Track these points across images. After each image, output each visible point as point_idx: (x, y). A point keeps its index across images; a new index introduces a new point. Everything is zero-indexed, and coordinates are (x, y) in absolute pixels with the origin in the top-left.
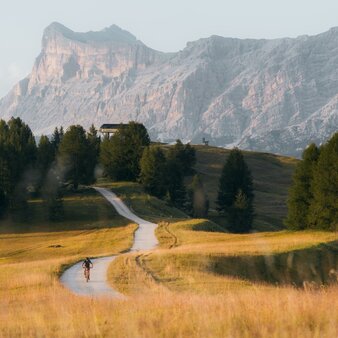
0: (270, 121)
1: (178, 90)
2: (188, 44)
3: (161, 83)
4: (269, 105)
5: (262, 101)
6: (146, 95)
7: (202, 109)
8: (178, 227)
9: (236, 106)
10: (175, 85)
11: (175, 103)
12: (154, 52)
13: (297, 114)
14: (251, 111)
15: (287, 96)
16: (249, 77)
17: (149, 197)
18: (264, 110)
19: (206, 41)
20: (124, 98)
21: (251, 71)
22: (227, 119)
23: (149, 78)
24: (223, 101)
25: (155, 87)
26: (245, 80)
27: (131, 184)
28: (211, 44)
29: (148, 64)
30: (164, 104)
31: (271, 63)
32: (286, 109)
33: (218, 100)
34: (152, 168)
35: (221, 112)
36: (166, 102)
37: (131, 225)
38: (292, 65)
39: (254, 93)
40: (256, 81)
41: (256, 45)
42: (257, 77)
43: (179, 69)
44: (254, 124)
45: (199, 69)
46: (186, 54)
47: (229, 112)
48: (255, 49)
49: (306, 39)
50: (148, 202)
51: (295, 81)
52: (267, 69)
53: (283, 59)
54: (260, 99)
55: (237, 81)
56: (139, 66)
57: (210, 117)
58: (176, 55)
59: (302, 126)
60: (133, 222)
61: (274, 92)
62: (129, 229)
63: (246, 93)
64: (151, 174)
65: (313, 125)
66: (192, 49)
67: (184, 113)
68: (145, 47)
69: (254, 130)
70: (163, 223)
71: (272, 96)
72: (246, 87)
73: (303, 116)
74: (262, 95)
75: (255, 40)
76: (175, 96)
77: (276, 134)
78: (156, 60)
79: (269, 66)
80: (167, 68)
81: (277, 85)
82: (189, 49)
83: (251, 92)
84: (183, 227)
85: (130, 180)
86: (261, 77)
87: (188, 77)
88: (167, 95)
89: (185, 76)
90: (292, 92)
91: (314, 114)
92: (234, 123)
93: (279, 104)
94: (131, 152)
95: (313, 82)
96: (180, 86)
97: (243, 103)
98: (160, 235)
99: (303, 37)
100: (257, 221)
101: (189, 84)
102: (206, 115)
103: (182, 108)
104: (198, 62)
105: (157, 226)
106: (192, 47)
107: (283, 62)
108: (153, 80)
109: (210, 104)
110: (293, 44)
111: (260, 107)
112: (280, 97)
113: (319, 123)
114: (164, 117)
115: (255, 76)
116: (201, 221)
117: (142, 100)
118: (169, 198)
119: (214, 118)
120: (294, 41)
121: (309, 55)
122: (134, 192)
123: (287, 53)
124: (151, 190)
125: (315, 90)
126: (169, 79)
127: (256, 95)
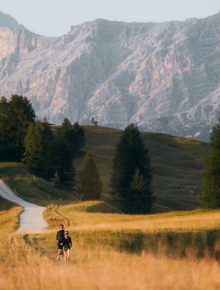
0: (158, 107)
1: (62, 76)
2: (72, 28)
3: (44, 69)
4: (157, 90)
5: (150, 87)
6: (28, 81)
7: (87, 95)
8: (70, 209)
9: (123, 92)
10: (59, 71)
11: (59, 89)
12: (37, 37)
13: (187, 99)
14: (138, 98)
15: (175, 82)
16: (135, 62)
17: (35, 178)
18: (152, 96)
19: (91, 24)
20: (6, 84)
21: (138, 55)
22: (113, 106)
23: (31, 64)
24: (109, 87)
25: (39, 72)
26: (132, 65)
27: (14, 164)
28: (96, 28)
29: (31, 49)
30: (47, 90)
31: (158, 47)
32: (175, 95)
33: (104, 86)
34: (38, 146)
35: (107, 99)
36: (50, 88)
37: (15, 208)
38: (180, 49)
39: (141, 78)
40: (143, 66)
41: (143, 29)
42: (145, 62)
43: (63, 54)
44: (142, 110)
45: (84, 54)
46: (70, 38)
47: (116, 99)
48: (142, 32)
49: (194, 23)
50: (34, 184)
51: (184, 65)
52: (154, 53)
53: (171, 42)
54: (148, 84)
55: (123, 66)
56: (21, 51)
57: (96, 104)
58: (59, 39)
59: (191, 112)
60: (17, 205)
61: (161, 77)
62: (13, 213)
63: (133, 79)
64: (37, 153)
65: (203, 111)
66: (77, 32)
67: (69, 99)
68: (26, 31)
69: (141, 117)
70: (52, 206)
71: (160, 81)
72: (132, 73)
73: (192, 102)
74: (149, 81)
75: (141, 24)
76: (59, 82)
77: (164, 120)
78: (38, 45)
79: (156, 50)
80: (50, 52)
81: (165, 70)
82: (73, 33)
83: (138, 78)
84: (76, 209)
85: (13, 161)
86: (148, 62)
87: (73, 62)
88: (51, 81)
89: (70, 61)
90: (180, 78)
91: (204, 100)
92: (120, 110)
93: (168, 89)
94: (14, 128)
95: (202, 67)
96: (64, 71)
97: (130, 89)
98: (50, 218)
99: (191, 20)
100: (155, 205)
101: (74, 69)
102: (91, 102)
103: (67, 95)
104: (82, 47)
105: (45, 208)
106: (76, 30)
107: (172, 46)
108: (35, 65)
109: (95, 90)
110: (182, 28)
111: (146, 93)
112: (168, 82)
113: (208, 109)
114: (48, 104)
115: (141, 60)
116: (96, 202)
117: (24, 87)
118: (58, 179)
119: (100, 105)
120: (182, 25)
121: (198, 38)
122: (18, 172)
123: (175, 37)
124: (37, 171)
125: (205, 74)
126: (52, 64)
127: (143, 80)
